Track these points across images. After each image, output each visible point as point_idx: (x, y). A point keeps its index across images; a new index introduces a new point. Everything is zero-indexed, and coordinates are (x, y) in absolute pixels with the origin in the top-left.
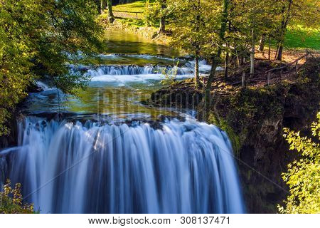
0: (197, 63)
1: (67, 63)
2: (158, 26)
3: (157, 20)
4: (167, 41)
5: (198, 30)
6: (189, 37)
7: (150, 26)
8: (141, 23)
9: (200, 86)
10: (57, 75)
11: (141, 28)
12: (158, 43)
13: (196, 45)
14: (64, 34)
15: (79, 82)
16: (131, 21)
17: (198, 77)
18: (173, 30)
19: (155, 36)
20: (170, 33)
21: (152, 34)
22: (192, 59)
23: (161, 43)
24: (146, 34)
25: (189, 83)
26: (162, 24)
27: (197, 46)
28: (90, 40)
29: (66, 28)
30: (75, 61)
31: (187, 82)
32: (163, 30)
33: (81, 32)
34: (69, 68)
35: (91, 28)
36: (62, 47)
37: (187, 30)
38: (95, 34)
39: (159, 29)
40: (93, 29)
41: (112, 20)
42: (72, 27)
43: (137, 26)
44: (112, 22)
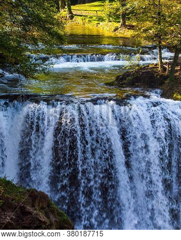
0: (160, 51)
1: (28, 53)
2: (119, 22)
3: (118, 17)
4: (129, 33)
5: (159, 24)
6: (151, 29)
7: (111, 22)
8: (101, 19)
9: (165, 69)
10: (18, 64)
11: (101, 23)
12: (119, 35)
13: (158, 36)
14: (24, 29)
15: (41, 69)
16: (91, 17)
17: (161, 62)
18: (134, 24)
19: (116, 29)
20: (131, 27)
21: (113, 28)
22: (155, 47)
23: (122, 36)
24: (107, 28)
25: (153, 68)
26: (123, 20)
27: (160, 37)
28: (50, 34)
29: (26, 24)
30: (36, 52)
31: (150, 66)
32: (124, 25)
33: (41, 27)
34: (29, 57)
35: (51, 24)
36: (22, 40)
37: (148, 24)
38: (55, 29)
39: (120, 24)
40: (53, 24)
41: (72, 17)
42: (32, 23)
43: (97, 22)
44: (72, 19)
